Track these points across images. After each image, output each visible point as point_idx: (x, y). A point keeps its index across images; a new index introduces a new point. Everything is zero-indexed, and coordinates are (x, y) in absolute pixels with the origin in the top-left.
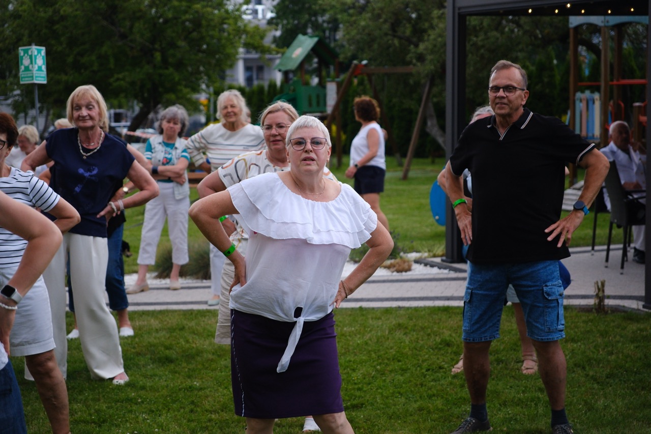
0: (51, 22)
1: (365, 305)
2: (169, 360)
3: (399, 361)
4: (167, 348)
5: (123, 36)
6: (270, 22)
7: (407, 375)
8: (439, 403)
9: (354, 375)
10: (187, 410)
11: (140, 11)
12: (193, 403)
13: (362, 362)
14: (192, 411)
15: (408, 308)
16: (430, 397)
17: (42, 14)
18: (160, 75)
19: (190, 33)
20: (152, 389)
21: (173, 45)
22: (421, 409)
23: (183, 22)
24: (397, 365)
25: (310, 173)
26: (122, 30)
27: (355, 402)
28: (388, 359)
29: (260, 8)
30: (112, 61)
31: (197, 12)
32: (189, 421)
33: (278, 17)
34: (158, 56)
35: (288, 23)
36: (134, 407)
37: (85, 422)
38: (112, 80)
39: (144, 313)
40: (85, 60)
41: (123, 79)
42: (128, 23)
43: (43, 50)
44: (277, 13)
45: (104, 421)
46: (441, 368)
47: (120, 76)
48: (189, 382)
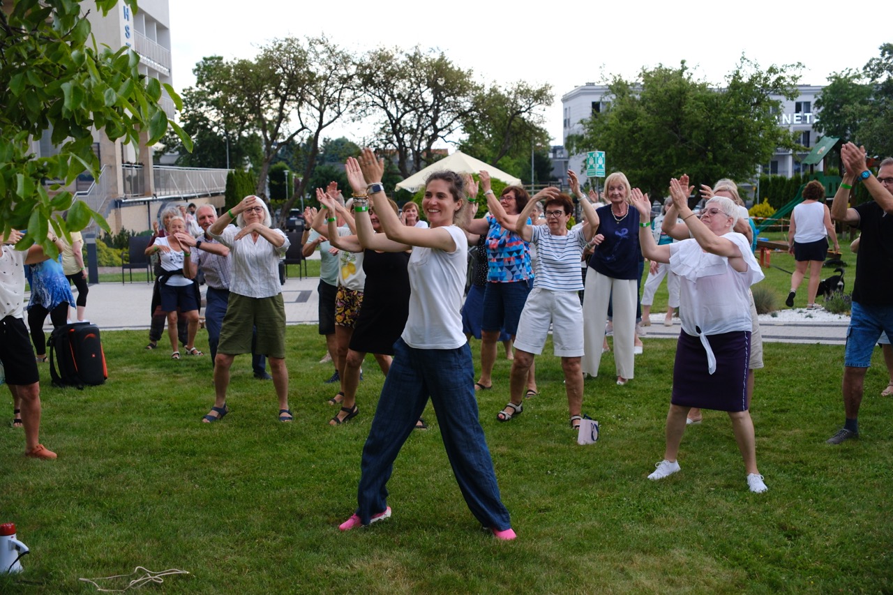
0: (632, 132)
1: (822, 342)
2: (660, 371)
3: (830, 382)
4: (662, 364)
5: (684, 141)
6: (815, 126)
9: (791, 390)
10: (660, 404)
11: (697, 121)
13: (800, 382)
14: (662, 405)
17: (625, 127)
18: (711, 170)
19: (735, 137)
20: (641, 389)
21: (721, 147)
22: (831, 416)
23: (731, 129)
24: (826, 385)
26: (683, 136)
27: (784, 408)
28: (822, 381)
29: (808, 115)
30: (675, 159)
31: (741, 121)
32: (658, 411)
33: (822, 121)
34: (710, 156)
35: (831, 127)
36: (625, 399)
37: (588, 406)
39: (655, 340)
40: (655, 159)
42: (687, 132)
43: (603, 153)
44: (821, 119)
45: (601, 407)
47: (680, 171)
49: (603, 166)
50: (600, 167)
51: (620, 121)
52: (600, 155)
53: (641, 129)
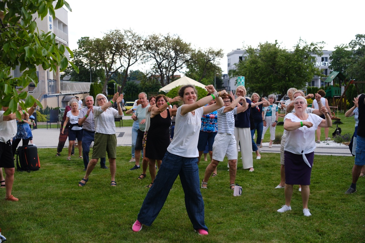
0: (256, 69)
1: (333, 155)
2: (267, 166)
3: (337, 171)
4: (268, 163)
5: (276, 72)
6: (329, 67)
7: (338, 175)
8: (344, 184)
9: (321, 174)
10: (267, 180)
11: (282, 65)
12: (269, 178)
13: (324, 171)
14: (268, 180)
15: (347, 156)
16: (342, 182)
17: (253, 67)
18: (288, 84)
19: (297, 71)
20: (259, 173)
21: (291, 75)
22: (337, 185)
23: (296, 68)
24: (335, 172)
25: (300, 112)
26: (276, 71)
27: (318, 181)
28: (333, 170)
29: (327, 62)
30: (273, 80)
31: (300, 65)
32: (267, 182)
33: (332, 65)
34: (287, 79)
35: (336, 67)
36: (253, 178)
37: (238, 180)
38: (272, 86)
39: (265, 153)
40: (265, 80)
41: (276, 85)
42: (278, 69)
44: (332, 64)
45: (243, 181)
46: (349, 174)
47: (275, 84)
48: (270, 172)
49: (244, 82)
50: (243, 83)
51: (251, 64)
52: (243, 78)
53: (259, 67)
